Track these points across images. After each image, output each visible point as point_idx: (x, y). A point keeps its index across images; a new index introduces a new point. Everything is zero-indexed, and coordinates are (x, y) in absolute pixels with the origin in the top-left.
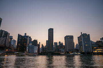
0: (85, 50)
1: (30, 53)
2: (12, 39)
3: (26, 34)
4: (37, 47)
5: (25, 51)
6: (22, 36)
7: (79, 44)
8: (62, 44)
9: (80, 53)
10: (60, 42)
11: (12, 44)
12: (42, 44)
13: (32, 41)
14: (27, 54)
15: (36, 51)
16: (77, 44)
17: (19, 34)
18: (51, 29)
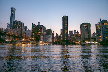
0: (104, 38)
1: (44, 42)
2: (27, 28)
3: (39, 23)
4: (52, 36)
5: (40, 40)
6: (36, 25)
7: (96, 32)
8: (78, 32)
9: (97, 42)
10: (75, 31)
11: (27, 33)
12: (57, 33)
13: (46, 30)
15: (51, 40)
16: (94, 32)
17: (32, 24)
18: (66, 16)
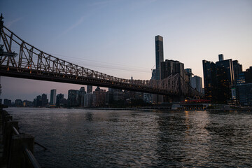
1: (243, 105)
2: (192, 74)
3: (221, 56)
5: (229, 99)
6: (212, 63)
11: (194, 85)
14: (234, 109)
17: (204, 61)
